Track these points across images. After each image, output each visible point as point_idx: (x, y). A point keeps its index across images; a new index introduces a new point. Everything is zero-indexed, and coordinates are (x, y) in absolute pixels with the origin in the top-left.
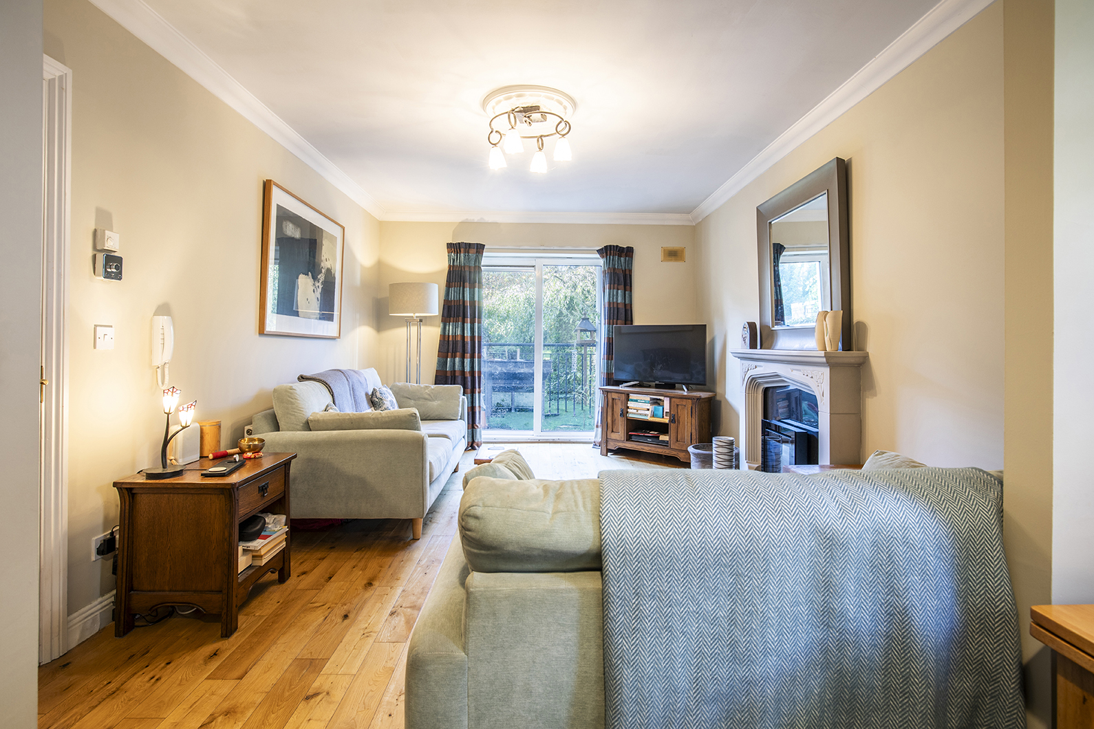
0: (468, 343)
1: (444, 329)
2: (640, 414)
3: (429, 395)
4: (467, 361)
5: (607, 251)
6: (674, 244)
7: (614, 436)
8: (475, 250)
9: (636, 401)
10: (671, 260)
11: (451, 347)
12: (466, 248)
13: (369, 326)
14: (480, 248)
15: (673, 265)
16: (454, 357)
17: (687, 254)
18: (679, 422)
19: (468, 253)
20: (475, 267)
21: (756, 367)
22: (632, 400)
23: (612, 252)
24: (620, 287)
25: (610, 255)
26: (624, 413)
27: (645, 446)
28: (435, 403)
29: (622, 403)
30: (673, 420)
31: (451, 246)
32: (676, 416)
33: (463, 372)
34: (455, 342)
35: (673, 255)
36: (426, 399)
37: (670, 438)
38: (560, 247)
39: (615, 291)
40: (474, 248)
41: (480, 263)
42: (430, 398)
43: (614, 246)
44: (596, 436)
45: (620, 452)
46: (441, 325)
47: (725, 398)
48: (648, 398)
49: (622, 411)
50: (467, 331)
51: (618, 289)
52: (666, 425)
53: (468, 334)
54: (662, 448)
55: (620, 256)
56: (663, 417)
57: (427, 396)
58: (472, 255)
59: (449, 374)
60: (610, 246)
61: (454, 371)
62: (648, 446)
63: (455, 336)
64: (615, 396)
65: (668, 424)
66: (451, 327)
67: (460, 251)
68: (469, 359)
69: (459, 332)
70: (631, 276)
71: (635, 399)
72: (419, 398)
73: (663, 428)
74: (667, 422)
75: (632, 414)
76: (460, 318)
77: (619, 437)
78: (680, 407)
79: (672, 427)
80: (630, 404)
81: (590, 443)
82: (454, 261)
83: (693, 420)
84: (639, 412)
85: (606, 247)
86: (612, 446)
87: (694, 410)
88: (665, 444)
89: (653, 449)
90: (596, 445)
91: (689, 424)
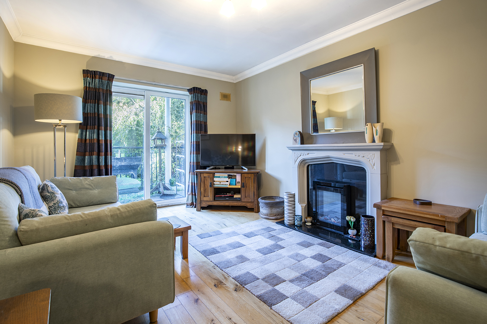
0: (102, 145)
1: (82, 134)
2: (223, 185)
3: (90, 185)
4: (102, 158)
5: (194, 91)
6: (226, 92)
7: (205, 199)
8: (107, 78)
9: (219, 177)
10: (224, 100)
11: (88, 148)
12: (100, 75)
13: (8, 129)
14: (111, 77)
15: (225, 102)
16: (91, 155)
17: (232, 97)
18: (246, 187)
19: (102, 79)
20: (107, 90)
21: (308, 154)
22: (216, 177)
23: (197, 91)
24: (201, 112)
25: (196, 93)
26: (212, 185)
27: (226, 202)
28: (96, 192)
29: (211, 179)
30: (243, 185)
31: (86, 73)
32: (245, 183)
33: (99, 166)
34: (92, 145)
35: (225, 97)
36: (88, 189)
37: (241, 196)
38: (166, 84)
39: (199, 114)
40: (107, 76)
41: (110, 88)
42: (90, 187)
43: (198, 88)
44: (188, 200)
45: (210, 208)
46: (79, 131)
47: (265, 172)
48: (226, 175)
49: (211, 184)
50: (102, 136)
51: (201, 113)
52: (239, 189)
53: (102, 138)
54: (236, 202)
55: (201, 94)
56: (236, 185)
57: (87, 186)
58: (105, 81)
59: (87, 168)
60: (197, 88)
61: (91, 166)
62: (228, 202)
63: (91, 140)
64: (206, 175)
65: (240, 188)
66: (87, 133)
67: (95, 77)
68: (104, 157)
69: (95, 137)
70: (207, 106)
71: (218, 176)
72: (81, 188)
73: (238, 191)
74: (240, 187)
75: (217, 185)
76: (96, 127)
77: (209, 199)
78: (247, 178)
79: (243, 190)
80: (215, 179)
81: (184, 204)
82: (90, 83)
83: (255, 185)
84: (222, 183)
85: (194, 88)
86: (204, 205)
87: (255, 179)
88: (239, 200)
89: (231, 203)
90: (188, 205)
91: (253, 187)
